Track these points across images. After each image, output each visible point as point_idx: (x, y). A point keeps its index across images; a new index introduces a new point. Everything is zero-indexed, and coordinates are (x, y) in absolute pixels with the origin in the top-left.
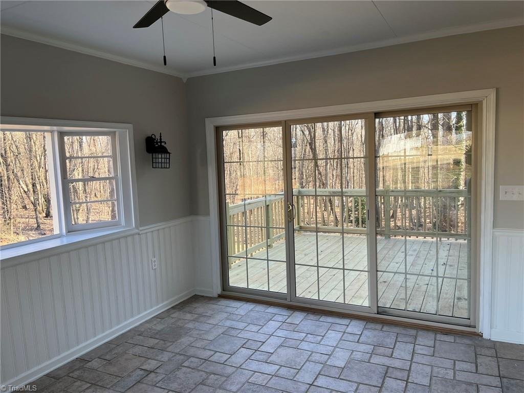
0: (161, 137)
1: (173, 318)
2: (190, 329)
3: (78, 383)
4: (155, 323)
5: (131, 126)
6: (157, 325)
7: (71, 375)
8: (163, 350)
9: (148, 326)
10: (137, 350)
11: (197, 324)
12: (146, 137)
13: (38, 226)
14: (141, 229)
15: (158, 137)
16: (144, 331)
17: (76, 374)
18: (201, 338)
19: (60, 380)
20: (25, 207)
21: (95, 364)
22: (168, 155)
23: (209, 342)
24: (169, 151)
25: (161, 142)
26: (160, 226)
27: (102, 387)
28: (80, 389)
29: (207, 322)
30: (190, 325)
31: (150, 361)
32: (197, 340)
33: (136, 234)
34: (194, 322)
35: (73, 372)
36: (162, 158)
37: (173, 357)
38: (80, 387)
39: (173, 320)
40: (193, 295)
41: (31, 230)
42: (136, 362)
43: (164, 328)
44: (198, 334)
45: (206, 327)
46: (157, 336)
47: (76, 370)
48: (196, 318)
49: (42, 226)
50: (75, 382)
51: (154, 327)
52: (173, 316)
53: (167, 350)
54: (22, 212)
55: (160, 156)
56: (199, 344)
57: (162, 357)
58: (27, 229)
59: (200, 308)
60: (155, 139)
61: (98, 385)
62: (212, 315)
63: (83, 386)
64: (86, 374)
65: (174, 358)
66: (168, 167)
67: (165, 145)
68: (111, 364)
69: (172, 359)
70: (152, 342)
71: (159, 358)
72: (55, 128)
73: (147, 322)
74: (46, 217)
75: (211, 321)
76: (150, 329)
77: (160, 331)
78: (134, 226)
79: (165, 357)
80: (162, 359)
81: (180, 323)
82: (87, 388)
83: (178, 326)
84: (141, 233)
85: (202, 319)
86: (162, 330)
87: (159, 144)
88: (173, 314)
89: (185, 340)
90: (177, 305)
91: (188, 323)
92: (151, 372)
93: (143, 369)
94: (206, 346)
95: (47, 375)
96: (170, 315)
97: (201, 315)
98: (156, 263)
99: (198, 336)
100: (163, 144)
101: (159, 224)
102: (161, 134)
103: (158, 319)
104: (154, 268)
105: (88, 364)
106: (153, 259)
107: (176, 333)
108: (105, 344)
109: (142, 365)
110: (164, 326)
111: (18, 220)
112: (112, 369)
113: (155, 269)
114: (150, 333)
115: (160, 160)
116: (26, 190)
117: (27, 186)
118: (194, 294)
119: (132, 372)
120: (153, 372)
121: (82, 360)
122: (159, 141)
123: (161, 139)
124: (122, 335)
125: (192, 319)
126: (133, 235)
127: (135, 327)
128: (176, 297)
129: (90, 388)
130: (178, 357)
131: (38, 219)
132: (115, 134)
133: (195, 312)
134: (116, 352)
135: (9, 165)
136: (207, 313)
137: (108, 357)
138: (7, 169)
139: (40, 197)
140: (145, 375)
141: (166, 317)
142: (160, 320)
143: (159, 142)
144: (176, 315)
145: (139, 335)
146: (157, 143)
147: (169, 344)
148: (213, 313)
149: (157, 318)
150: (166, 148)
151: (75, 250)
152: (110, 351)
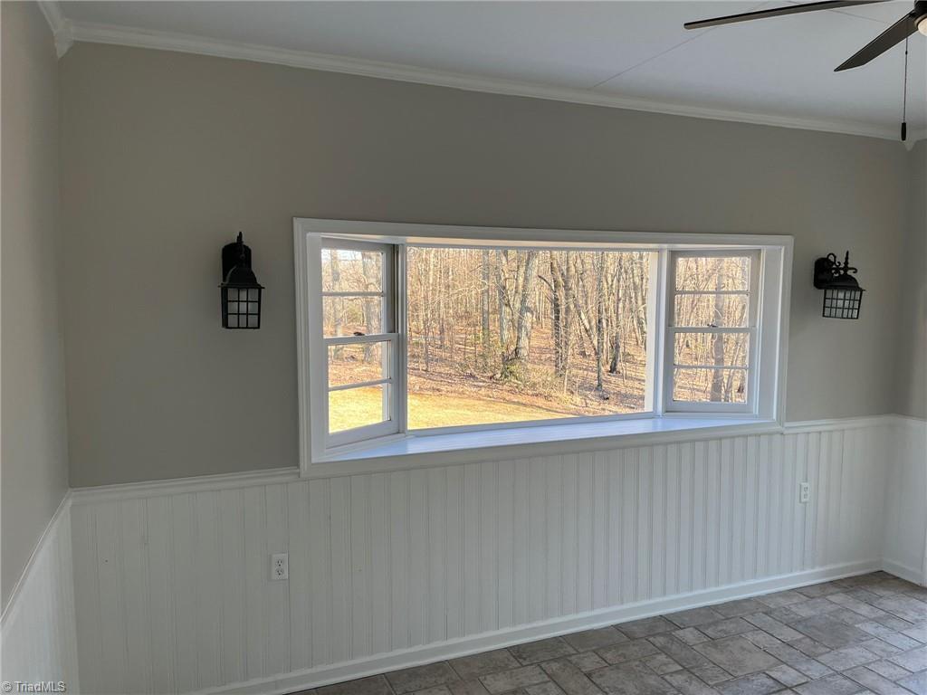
0: (847, 258)
1: (832, 603)
2: (866, 634)
3: (662, 658)
4: (795, 601)
5: (789, 239)
6: (800, 606)
7: (651, 639)
8: (811, 657)
9: (783, 602)
10: (761, 638)
11: (882, 630)
12: (816, 259)
13: (600, 385)
14: (787, 425)
15: (841, 259)
16: (775, 610)
17: (660, 641)
18: (890, 659)
19: (635, 642)
20: (583, 354)
21: (688, 635)
22: (858, 293)
23: (908, 673)
24: (860, 286)
25: (846, 268)
26: (826, 425)
27: (701, 679)
28: (664, 668)
29: (905, 632)
30: (869, 628)
31: (784, 667)
32: (880, 660)
33: (777, 433)
34: (876, 624)
35: (654, 636)
36: (845, 299)
37: (830, 676)
38: (665, 664)
39: (830, 608)
40: (876, 569)
41: (590, 390)
42: (760, 661)
43: (815, 616)
44: (883, 651)
45: (899, 641)
46: (800, 627)
47: (659, 634)
48: (880, 618)
49: (604, 385)
50: (657, 653)
51: (794, 609)
52: (832, 598)
53: (819, 658)
54: (579, 359)
55: (841, 295)
56: (885, 670)
57: (809, 670)
58: (585, 387)
59: (892, 601)
60: (835, 263)
61: (693, 674)
62: (917, 620)
63: (670, 666)
64: (674, 647)
65: (831, 679)
66: (855, 315)
67: (853, 275)
68: (715, 646)
69: (828, 679)
70: (789, 635)
71: (803, 667)
72: (665, 246)
73: (780, 594)
74: (610, 372)
75: (914, 633)
76: (786, 609)
77: (805, 620)
78: (775, 417)
79: (815, 670)
80: (808, 673)
81: (846, 617)
82: (677, 672)
83: (843, 620)
84: (786, 432)
85: (894, 623)
86: (810, 618)
87: (842, 272)
88: (832, 594)
89: (856, 654)
90: (841, 580)
91: (863, 621)
92: (787, 688)
93: (771, 677)
94: (902, 679)
95: (617, 627)
96: (826, 595)
97: (891, 615)
98: (808, 492)
99: (884, 655)
100: (850, 273)
101: (824, 422)
102: (847, 253)
103: (802, 596)
104: (803, 500)
105: (677, 632)
106: (804, 485)
107: (836, 634)
108: (705, 607)
109: (770, 668)
110: (813, 613)
111: (574, 371)
112: (718, 657)
113: (805, 503)
114: (785, 617)
115: (840, 303)
116: (588, 328)
117: (590, 323)
118: (880, 569)
119: (752, 674)
120: (790, 688)
121: (669, 623)
122: (842, 266)
123: (846, 263)
124: (734, 602)
125: (873, 616)
126: (771, 434)
127: (758, 597)
128: (841, 565)
129: (680, 674)
130: (839, 680)
131: (601, 374)
132: (759, 254)
133: (880, 604)
134: (724, 628)
135: (571, 289)
136: (906, 614)
137: (710, 632)
138: (566, 295)
139: (605, 340)
140: (774, 689)
141: (819, 597)
142: (805, 598)
143: (842, 269)
144: (839, 598)
145: (766, 613)
146: (837, 270)
147: (823, 650)
148: (920, 618)
149: (801, 593)
150: (854, 280)
151: (674, 443)
152: (716, 623)
